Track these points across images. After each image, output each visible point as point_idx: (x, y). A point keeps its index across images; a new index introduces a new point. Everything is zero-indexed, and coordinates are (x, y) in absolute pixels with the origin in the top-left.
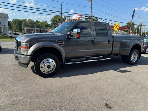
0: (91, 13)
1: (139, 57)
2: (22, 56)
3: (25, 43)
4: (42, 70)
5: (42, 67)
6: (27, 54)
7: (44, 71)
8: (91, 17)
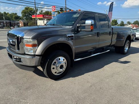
0: (66, 5)
1: (129, 47)
2: (28, 57)
3: (31, 40)
4: (53, 71)
5: (54, 68)
6: (35, 53)
7: (56, 73)
8: (66, 9)
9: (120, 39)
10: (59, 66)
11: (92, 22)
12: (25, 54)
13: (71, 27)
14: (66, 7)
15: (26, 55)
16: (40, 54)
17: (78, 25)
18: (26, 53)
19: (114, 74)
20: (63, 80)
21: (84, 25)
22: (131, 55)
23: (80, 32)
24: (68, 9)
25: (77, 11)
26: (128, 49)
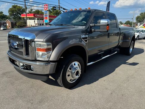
0: (59, 3)
1: (133, 48)
4: (68, 79)
5: (69, 75)
6: (49, 59)
7: (70, 80)
8: (59, 8)
9: (126, 40)
10: (75, 73)
11: (108, 22)
12: (36, 60)
13: (84, 27)
14: (59, 6)
15: (38, 62)
16: (56, 60)
17: (91, 25)
18: (38, 59)
19: (129, 77)
20: (79, 88)
21: (98, 25)
22: (135, 56)
23: (93, 33)
24: (62, 8)
25: (86, 9)
26: (132, 50)
